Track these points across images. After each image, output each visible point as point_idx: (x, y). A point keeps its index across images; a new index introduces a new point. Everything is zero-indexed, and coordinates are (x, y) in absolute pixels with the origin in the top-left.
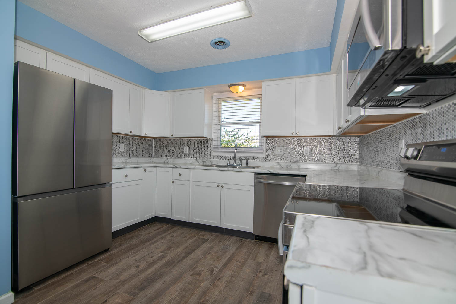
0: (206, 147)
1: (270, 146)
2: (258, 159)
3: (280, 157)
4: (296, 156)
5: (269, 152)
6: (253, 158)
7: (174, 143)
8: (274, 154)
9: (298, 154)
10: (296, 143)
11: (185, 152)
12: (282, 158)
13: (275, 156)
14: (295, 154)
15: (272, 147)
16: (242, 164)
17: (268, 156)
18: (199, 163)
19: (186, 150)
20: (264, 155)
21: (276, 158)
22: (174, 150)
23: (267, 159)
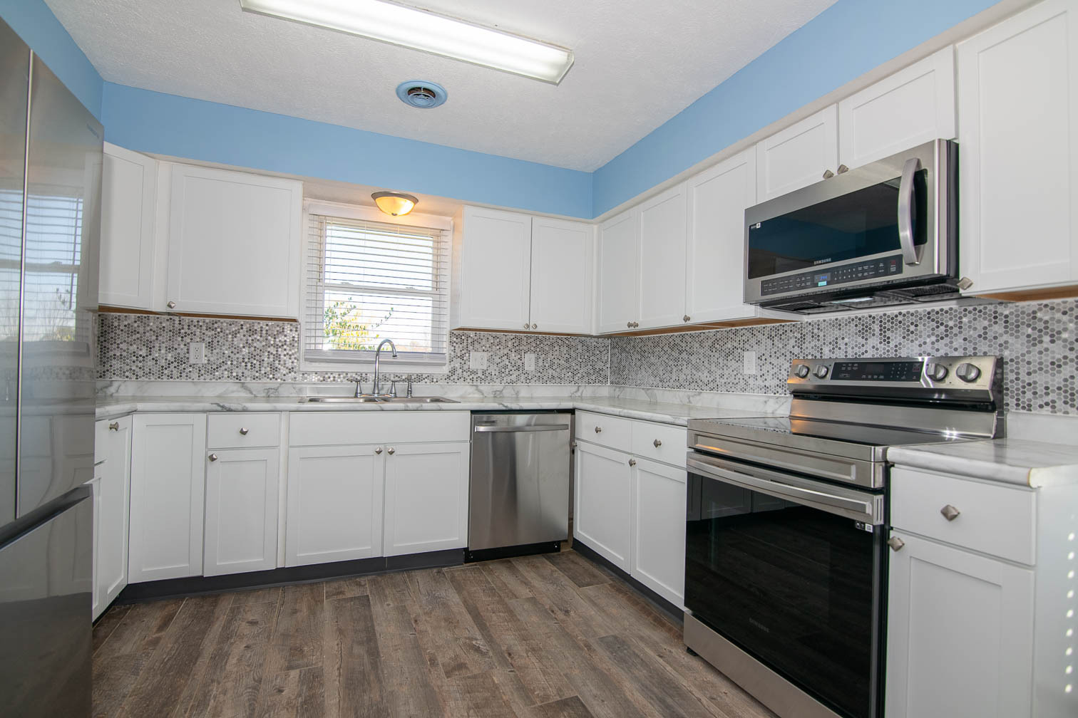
0: (277, 346)
1: (458, 350)
2: (431, 378)
3: (480, 374)
4: (511, 373)
5: (457, 363)
6: (420, 378)
7: (141, 330)
8: (466, 367)
9: (515, 368)
10: (510, 344)
11: (192, 361)
12: (483, 377)
13: (469, 373)
14: (510, 367)
15: (463, 352)
16: (395, 393)
17: (453, 371)
18: (251, 393)
19: (199, 353)
20: (445, 370)
21: (471, 377)
22: (143, 353)
23: (452, 378)
